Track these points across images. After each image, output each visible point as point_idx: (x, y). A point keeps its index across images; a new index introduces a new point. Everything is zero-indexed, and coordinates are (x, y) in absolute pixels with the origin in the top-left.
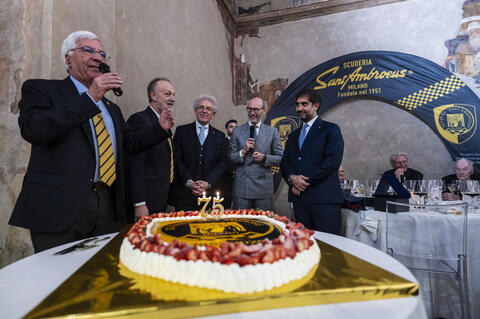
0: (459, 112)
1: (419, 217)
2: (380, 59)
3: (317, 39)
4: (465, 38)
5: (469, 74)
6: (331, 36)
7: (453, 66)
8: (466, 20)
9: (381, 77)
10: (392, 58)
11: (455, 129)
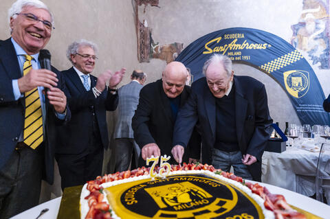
0: (299, 75)
2: (250, 34)
3: (205, 14)
4: (303, 24)
5: (305, 50)
6: (215, 13)
7: (295, 43)
8: (305, 11)
9: (250, 48)
10: (257, 34)
11: (296, 87)
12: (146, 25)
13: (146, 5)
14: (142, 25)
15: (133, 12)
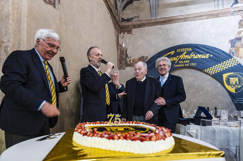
0: (236, 76)
1: (217, 128)
2: (196, 48)
6: (171, 35)
7: (233, 53)
9: (196, 57)
10: (202, 48)
11: (234, 85)
12: (124, 46)
13: (124, 33)
14: (121, 46)
15: (115, 38)
